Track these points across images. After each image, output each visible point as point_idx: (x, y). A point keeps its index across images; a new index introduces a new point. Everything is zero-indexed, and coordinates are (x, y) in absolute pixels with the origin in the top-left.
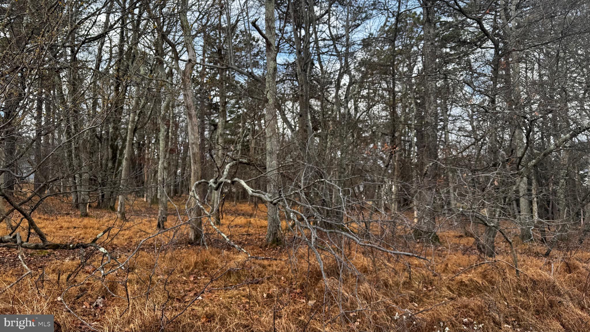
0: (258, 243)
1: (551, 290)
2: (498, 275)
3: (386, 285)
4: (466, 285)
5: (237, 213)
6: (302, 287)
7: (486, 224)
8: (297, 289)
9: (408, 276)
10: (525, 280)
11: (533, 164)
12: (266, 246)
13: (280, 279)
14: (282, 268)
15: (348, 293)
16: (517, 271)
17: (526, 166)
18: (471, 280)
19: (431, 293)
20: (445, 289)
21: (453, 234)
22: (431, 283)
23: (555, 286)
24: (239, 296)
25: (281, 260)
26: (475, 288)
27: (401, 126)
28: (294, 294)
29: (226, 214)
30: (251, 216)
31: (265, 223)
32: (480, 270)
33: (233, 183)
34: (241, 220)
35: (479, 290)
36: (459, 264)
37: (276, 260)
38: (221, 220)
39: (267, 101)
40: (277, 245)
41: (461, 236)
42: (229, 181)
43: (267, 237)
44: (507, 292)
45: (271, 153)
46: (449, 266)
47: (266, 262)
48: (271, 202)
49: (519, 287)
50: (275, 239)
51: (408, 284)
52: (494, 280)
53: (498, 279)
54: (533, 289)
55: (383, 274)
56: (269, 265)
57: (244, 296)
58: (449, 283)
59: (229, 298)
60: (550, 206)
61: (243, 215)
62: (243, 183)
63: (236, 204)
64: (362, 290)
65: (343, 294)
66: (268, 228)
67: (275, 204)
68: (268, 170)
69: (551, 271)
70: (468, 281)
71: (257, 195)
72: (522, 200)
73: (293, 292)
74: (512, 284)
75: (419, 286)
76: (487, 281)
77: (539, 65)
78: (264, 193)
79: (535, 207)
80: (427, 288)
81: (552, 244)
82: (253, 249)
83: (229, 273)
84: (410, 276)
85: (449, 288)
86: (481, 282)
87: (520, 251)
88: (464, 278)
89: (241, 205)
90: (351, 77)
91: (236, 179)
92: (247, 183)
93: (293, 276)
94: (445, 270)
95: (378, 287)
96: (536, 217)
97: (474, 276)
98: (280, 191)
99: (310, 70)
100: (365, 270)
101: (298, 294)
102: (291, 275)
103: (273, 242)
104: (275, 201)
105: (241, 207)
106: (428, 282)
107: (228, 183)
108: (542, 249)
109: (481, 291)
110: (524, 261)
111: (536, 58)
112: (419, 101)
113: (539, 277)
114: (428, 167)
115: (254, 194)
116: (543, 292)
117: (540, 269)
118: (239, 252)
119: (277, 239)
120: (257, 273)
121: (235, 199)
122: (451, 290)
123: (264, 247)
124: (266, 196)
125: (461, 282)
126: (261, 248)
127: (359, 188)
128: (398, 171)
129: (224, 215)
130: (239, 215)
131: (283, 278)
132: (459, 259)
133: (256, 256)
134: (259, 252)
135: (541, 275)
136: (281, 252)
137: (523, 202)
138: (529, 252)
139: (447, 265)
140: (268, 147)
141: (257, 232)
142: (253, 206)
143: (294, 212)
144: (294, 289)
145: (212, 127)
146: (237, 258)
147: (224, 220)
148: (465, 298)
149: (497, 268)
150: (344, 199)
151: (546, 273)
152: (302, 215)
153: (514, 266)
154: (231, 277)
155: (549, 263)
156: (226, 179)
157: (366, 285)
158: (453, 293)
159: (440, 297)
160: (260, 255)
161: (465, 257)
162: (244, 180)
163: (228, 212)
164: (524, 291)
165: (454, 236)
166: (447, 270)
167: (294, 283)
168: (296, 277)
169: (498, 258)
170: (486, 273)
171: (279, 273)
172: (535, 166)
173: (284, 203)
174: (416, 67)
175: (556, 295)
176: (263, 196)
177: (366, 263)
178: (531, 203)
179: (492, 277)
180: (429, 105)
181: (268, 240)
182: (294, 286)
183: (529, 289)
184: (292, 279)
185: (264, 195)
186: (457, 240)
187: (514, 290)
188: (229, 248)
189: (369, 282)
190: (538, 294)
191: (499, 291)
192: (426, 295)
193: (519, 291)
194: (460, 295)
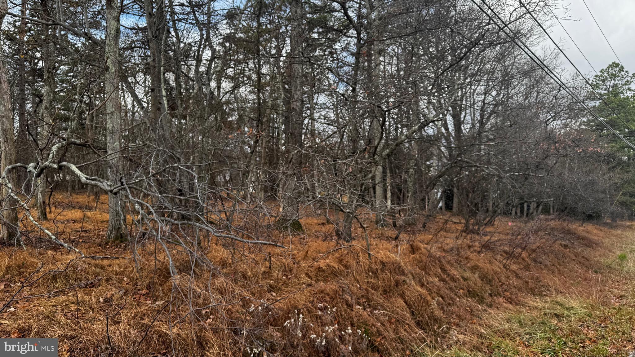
0: (97, 240)
1: (397, 270)
2: (352, 259)
3: (244, 276)
4: (324, 271)
5: (71, 206)
6: (148, 287)
7: (342, 211)
8: (142, 290)
9: (268, 266)
10: (375, 263)
11: (386, 153)
12: (107, 244)
13: (123, 280)
14: (126, 268)
15: (200, 289)
16: (369, 254)
17: (381, 155)
18: (328, 265)
19: (290, 281)
20: (303, 276)
21: (316, 221)
22: (291, 271)
23: (400, 267)
24: (67, 303)
25: (124, 258)
26: (332, 272)
27: (268, 111)
28: (138, 296)
29: (56, 207)
30: (90, 209)
31: (107, 216)
32: (337, 255)
33: (60, 167)
34: (77, 214)
35: (335, 274)
36: (319, 250)
37: (118, 258)
38: (48, 215)
39: (107, 69)
40: (122, 242)
41: (323, 224)
42: (55, 166)
43: (109, 232)
44: (360, 275)
45: (112, 133)
46: (309, 253)
47: (106, 262)
48: (111, 191)
49: (370, 269)
50: (119, 235)
51: (267, 274)
52: (349, 264)
53: (353, 262)
54: (382, 271)
55: (242, 265)
56: (110, 266)
57: (73, 303)
58: (308, 270)
59: (53, 306)
60: (402, 194)
61: (80, 208)
62: (74, 168)
63: (71, 195)
64: (217, 284)
65: (195, 291)
66: (110, 222)
67: (116, 194)
68: (109, 153)
69: (398, 253)
70: (326, 266)
71: (93, 182)
72: (377, 187)
73: (138, 294)
74: (365, 267)
75: (278, 274)
76: (342, 265)
77: (398, 59)
78: (102, 180)
79: (389, 194)
80: (287, 276)
81: (400, 229)
82: (89, 247)
83: (55, 278)
84: (270, 266)
85: (307, 275)
86: (337, 267)
87: (374, 236)
88: (322, 264)
89: (78, 196)
90: (214, 51)
91: (64, 163)
92: (80, 168)
93: (138, 275)
94: (305, 257)
95: (235, 280)
96: (389, 203)
97: (331, 261)
98: (121, 178)
99: (166, 39)
100: (224, 264)
101: (144, 295)
102: (135, 275)
103: (116, 238)
104: (116, 190)
105: (77, 198)
106: (287, 271)
107: (55, 168)
108: (392, 233)
109: (337, 276)
110: (377, 245)
111: (395, 52)
112: (287, 86)
113: (388, 259)
114: (293, 155)
115: (89, 181)
116: (390, 272)
117: (389, 251)
118: (69, 252)
119: (121, 234)
120: (92, 275)
121: (69, 189)
122: (310, 277)
123: (103, 245)
124: (104, 183)
125: (319, 269)
126: (100, 246)
127: (224, 177)
128: (265, 159)
129: (53, 209)
130: (74, 208)
131: (125, 279)
132: (320, 245)
133: (93, 255)
134: (98, 251)
135: (389, 257)
136: (125, 250)
137: (379, 190)
138: (381, 237)
139: (307, 252)
140: (109, 126)
141: (97, 228)
142: (94, 197)
143: (138, 203)
144: (139, 290)
145: (37, 100)
146: (66, 259)
147: (52, 215)
148: (322, 283)
149: (352, 252)
150: (199, 186)
151: (393, 255)
152: (148, 205)
153: (367, 250)
154: (57, 281)
155: (397, 246)
156: (50, 162)
157: (222, 279)
158: (311, 279)
159: (299, 284)
160: (98, 254)
161: (325, 244)
162: (75, 164)
163: (58, 205)
164: (375, 273)
165: (316, 224)
166: (307, 257)
167: (139, 284)
168: (141, 277)
169: (354, 243)
170: (342, 258)
171: (122, 273)
172: (389, 155)
173: (127, 192)
174: (284, 49)
175: (401, 275)
176: (100, 184)
177: (225, 255)
178: (385, 191)
179: (347, 262)
180: (295, 91)
181: (109, 236)
182: (139, 287)
183: (379, 271)
184: (136, 279)
185: (102, 182)
186: (317, 228)
187: (366, 273)
188: (56, 248)
189: (226, 275)
190: (386, 275)
191: (353, 274)
192: (285, 284)
193: (370, 274)
194: (317, 281)
